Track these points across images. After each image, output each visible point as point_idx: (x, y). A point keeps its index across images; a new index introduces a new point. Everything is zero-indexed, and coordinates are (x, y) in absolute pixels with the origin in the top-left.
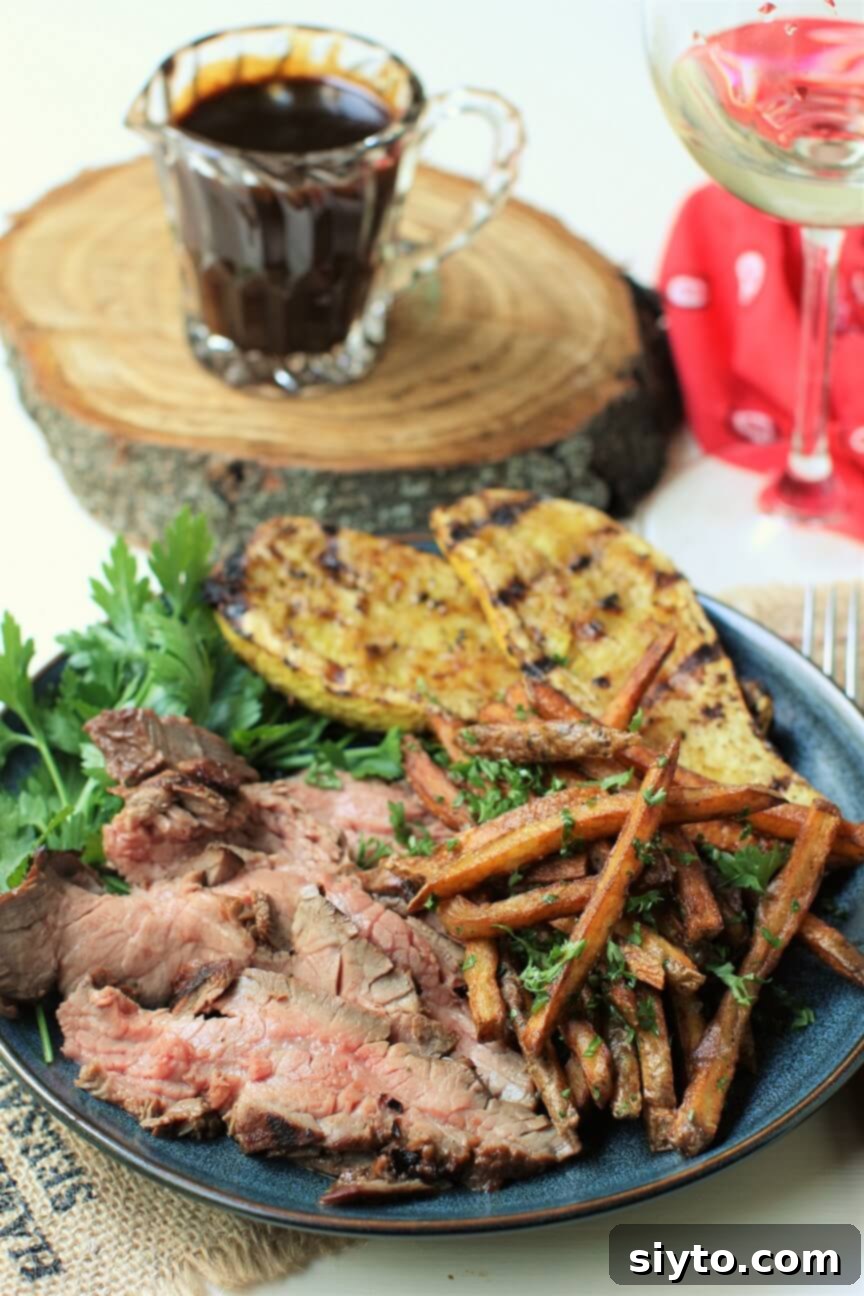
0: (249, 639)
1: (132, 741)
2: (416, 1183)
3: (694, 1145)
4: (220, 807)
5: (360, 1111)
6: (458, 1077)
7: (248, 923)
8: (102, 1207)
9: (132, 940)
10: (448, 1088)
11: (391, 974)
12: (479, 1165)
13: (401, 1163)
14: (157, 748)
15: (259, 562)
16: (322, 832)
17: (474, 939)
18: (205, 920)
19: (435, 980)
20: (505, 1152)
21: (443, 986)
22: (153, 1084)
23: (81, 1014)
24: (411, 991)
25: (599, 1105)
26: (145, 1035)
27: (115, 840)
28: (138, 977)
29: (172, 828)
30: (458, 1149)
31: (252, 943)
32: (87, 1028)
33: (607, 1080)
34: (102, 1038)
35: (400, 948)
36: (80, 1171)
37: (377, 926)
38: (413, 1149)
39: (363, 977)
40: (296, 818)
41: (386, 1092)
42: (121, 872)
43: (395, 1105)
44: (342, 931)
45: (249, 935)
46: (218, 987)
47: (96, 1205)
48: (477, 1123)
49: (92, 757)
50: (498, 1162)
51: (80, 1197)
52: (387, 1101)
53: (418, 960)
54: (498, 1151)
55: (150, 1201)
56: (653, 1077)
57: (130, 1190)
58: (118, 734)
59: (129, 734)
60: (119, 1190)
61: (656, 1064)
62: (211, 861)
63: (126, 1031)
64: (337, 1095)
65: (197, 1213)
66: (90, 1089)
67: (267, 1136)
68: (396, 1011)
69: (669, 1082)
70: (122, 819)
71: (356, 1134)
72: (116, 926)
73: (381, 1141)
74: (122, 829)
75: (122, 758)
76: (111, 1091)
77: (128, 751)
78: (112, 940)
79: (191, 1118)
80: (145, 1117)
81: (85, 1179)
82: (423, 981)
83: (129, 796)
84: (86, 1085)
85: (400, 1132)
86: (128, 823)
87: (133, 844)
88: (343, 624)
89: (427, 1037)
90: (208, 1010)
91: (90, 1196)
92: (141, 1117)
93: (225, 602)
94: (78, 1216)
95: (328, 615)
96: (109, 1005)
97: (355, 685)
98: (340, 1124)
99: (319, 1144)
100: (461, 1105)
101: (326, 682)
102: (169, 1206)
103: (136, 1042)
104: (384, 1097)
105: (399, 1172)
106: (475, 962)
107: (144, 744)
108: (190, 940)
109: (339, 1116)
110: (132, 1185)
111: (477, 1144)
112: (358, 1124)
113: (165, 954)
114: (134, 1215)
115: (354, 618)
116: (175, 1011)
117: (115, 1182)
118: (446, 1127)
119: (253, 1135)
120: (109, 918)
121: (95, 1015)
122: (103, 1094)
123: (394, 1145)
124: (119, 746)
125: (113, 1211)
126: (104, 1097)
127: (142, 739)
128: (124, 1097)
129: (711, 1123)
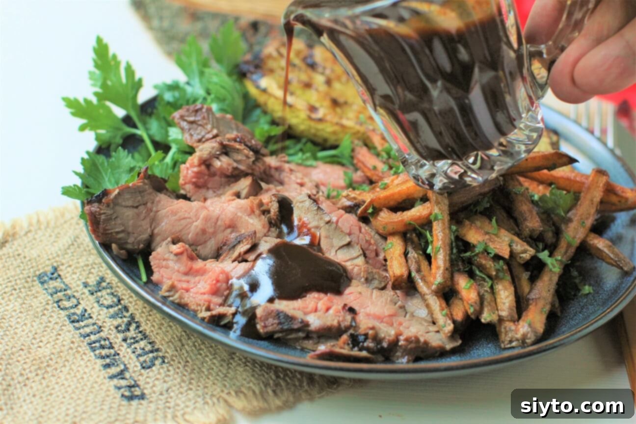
0: (264, 91)
1: (200, 123)
2: (364, 353)
3: (530, 338)
4: (250, 156)
5: (331, 312)
6: (389, 299)
7: (266, 213)
8: (171, 368)
9: (195, 224)
10: (383, 304)
11: (349, 245)
12: (401, 346)
13: (355, 341)
14: (213, 128)
15: (270, 56)
16: (306, 180)
17: (393, 234)
18: (239, 214)
19: (373, 254)
20: (417, 340)
21: (378, 258)
22: (206, 297)
23: (164, 260)
24: (361, 255)
25: (473, 317)
26: (201, 272)
27: (187, 173)
28: (198, 246)
29: (221, 166)
30: (390, 336)
31: (267, 225)
32: (167, 267)
33: (478, 302)
34: (176, 273)
35: (354, 234)
36: (157, 350)
37: (340, 220)
38: (363, 332)
39: (332, 246)
40: (291, 174)
41: (346, 303)
42: (188, 196)
43: (352, 310)
44: (321, 219)
45: (266, 219)
46: (247, 244)
47: (167, 367)
48: (400, 324)
49: (174, 134)
50: (413, 345)
51: (158, 362)
52: (347, 308)
53: (364, 241)
54: (413, 338)
55: (200, 368)
56: (504, 304)
57: (187, 362)
58: (192, 119)
59: (198, 118)
60: (181, 361)
61: (505, 296)
62: (244, 184)
63: (191, 269)
64: (317, 303)
65: (228, 375)
66: (169, 297)
67: (275, 323)
68: (352, 265)
69: (514, 306)
70: (192, 160)
71: (329, 323)
72: (186, 215)
73: (343, 329)
74: (192, 166)
75: (193, 133)
76: (181, 298)
77: (196, 129)
78: (184, 222)
79: (228, 314)
80: (201, 311)
81: (161, 354)
82: (367, 252)
83: (198, 147)
84: (167, 294)
85: (355, 322)
86: (196, 161)
87: (198, 175)
88: (317, 90)
89: (370, 278)
90: (240, 259)
91: (164, 362)
92: (199, 312)
93: (252, 73)
94: (156, 372)
95: (308, 85)
96: (181, 254)
97: (325, 115)
98: (319, 318)
99: (306, 328)
100: (391, 313)
101: (308, 113)
102: (211, 371)
103: (196, 276)
104: (345, 305)
105: (354, 346)
106: (392, 246)
107: (206, 124)
108: (229, 227)
109: (318, 313)
110: (189, 359)
111: (401, 334)
112: (329, 319)
113: (214, 233)
114: (190, 374)
115: (323, 88)
116: (220, 260)
117: (178, 357)
118: (382, 324)
119: (267, 323)
120: (183, 210)
121: (172, 260)
122: (176, 299)
123: (351, 331)
124: (191, 126)
125: (177, 370)
126: (177, 301)
127: (205, 121)
128: (188, 302)
129: (540, 327)
